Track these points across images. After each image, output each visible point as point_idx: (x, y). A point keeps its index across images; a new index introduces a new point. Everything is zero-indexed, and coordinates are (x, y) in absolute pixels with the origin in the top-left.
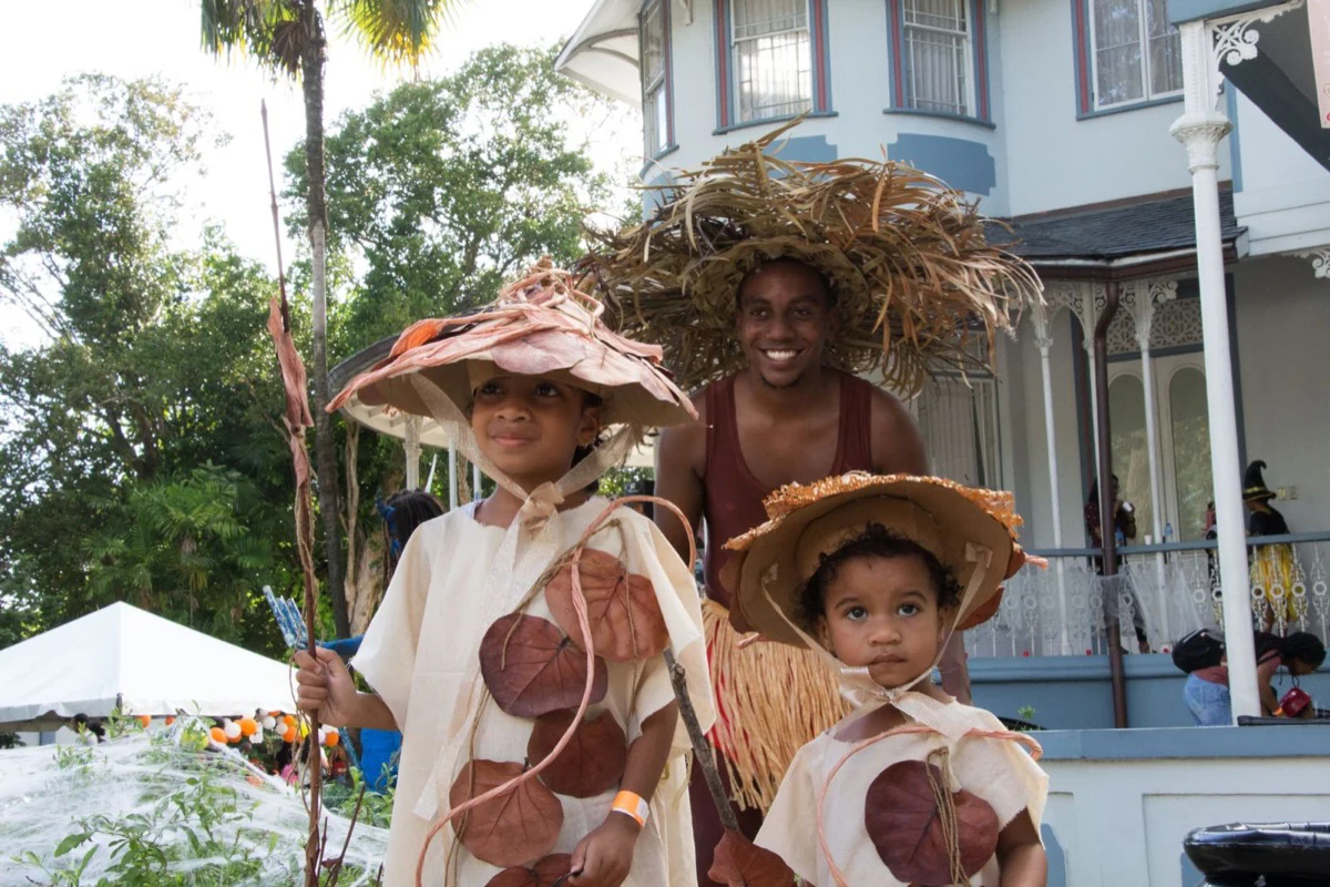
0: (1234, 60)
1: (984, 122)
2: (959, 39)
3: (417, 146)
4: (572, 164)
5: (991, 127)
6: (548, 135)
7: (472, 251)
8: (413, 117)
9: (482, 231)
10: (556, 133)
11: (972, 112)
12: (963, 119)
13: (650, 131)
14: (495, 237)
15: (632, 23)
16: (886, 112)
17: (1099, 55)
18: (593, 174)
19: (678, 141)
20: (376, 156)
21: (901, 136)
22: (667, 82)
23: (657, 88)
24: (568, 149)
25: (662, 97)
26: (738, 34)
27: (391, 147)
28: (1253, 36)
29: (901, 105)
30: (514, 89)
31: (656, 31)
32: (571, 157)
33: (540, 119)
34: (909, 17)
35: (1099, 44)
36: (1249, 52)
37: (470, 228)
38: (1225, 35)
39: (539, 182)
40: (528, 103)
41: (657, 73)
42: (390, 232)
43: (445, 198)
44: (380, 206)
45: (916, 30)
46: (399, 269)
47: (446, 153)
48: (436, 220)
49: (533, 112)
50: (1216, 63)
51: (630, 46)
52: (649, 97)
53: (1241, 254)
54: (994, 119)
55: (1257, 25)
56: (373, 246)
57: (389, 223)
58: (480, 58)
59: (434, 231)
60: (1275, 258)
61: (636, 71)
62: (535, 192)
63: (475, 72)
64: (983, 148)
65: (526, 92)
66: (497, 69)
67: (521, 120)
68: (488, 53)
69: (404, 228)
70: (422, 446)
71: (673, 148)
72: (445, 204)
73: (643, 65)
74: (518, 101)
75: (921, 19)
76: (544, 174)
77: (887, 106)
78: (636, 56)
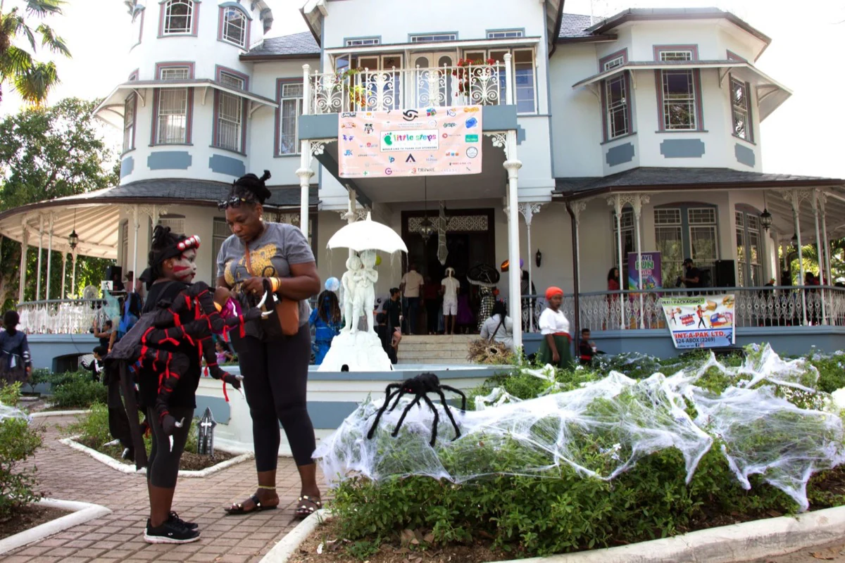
0: (316, 153)
1: (243, 154)
2: (237, 125)
3: (36, 130)
4: (98, 145)
5: (245, 156)
6: (88, 133)
7: (55, 173)
8: (34, 120)
9: (60, 164)
10: (92, 133)
11: (239, 150)
12: (236, 152)
13: (126, 141)
14: (64, 167)
15: (123, 102)
16: (210, 146)
17: (283, 119)
18: (105, 149)
19: (136, 146)
20: (19, 132)
21: (214, 155)
22: (134, 125)
23: (130, 127)
24: (96, 139)
25: (131, 130)
26: (161, 113)
27: (25, 130)
28: (323, 147)
29: (216, 144)
30: (77, 114)
31: (131, 106)
32: (97, 141)
33: (87, 126)
34: (221, 116)
35: (283, 116)
36: (321, 152)
37: (54, 163)
38: (314, 145)
39: (83, 149)
40: (82, 120)
41: (130, 121)
42: (22, 161)
43: (46, 151)
44: (18, 151)
45: (223, 121)
46: (25, 176)
47: (47, 134)
48: (41, 158)
49: (83, 123)
50: (311, 154)
51: (122, 110)
52: (126, 130)
53: (319, 209)
54: (247, 153)
55: (324, 144)
56: (14, 166)
57: (22, 158)
58: (64, 101)
59: (40, 162)
60: (329, 212)
61: (123, 119)
62: (81, 152)
63: (62, 106)
64: (242, 162)
65: (81, 116)
66: (70, 106)
67: (79, 127)
68: (68, 99)
69: (28, 159)
70: (29, 246)
71: (133, 149)
72: (45, 153)
73: (125, 117)
74: (78, 119)
75: (225, 117)
76: (86, 146)
77: (211, 144)
78: (123, 114)
